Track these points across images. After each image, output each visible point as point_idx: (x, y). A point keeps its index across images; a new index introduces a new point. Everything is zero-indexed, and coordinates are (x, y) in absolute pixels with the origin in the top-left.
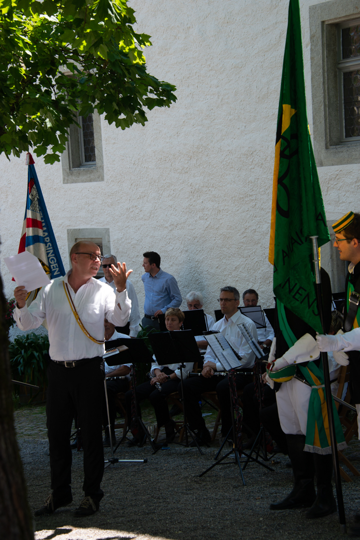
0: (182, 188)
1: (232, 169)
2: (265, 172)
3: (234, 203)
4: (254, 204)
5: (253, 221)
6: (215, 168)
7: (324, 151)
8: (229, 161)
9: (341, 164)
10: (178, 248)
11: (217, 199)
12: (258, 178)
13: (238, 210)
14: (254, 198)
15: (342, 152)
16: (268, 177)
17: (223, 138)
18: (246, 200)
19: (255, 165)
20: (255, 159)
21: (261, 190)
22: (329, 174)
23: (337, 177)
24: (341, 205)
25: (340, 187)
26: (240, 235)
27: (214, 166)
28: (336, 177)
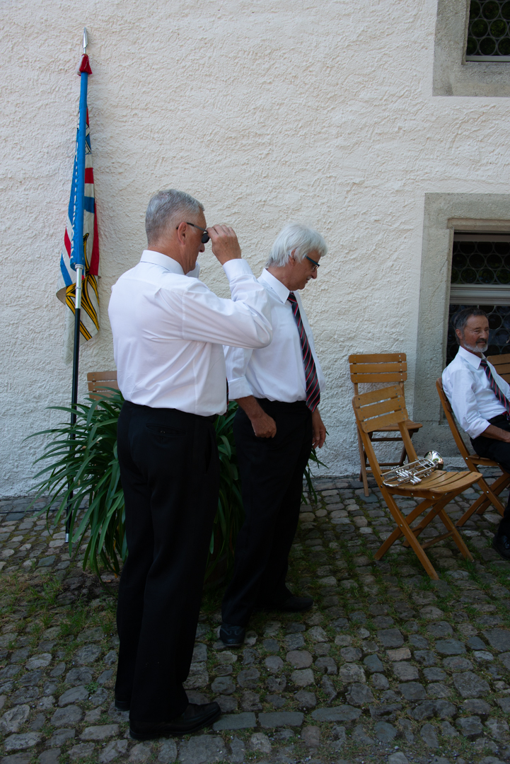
0: (46, 102)
1: (208, 79)
2: (301, 94)
3: (208, 146)
4: (265, 152)
5: (260, 185)
6: (157, 70)
7: (457, 67)
8: (201, 62)
9: (497, 96)
10: (24, 229)
11: (156, 135)
12: (282, 104)
13: (220, 161)
14: (266, 139)
15: (500, 74)
16: (309, 104)
17: (186, 11)
18: (244, 142)
19: (275, 77)
20: (276, 65)
21: (285, 128)
22: (465, 111)
23: (483, 118)
24: (482, 168)
25: (485, 137)
26: (221, 210)
27: (155, 67)
28: (478, 118)
